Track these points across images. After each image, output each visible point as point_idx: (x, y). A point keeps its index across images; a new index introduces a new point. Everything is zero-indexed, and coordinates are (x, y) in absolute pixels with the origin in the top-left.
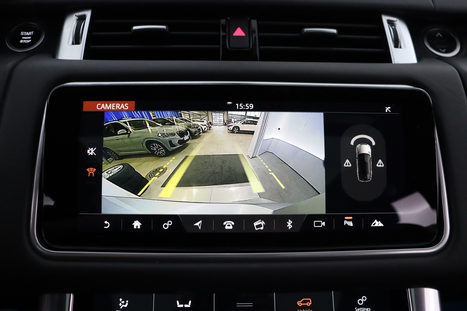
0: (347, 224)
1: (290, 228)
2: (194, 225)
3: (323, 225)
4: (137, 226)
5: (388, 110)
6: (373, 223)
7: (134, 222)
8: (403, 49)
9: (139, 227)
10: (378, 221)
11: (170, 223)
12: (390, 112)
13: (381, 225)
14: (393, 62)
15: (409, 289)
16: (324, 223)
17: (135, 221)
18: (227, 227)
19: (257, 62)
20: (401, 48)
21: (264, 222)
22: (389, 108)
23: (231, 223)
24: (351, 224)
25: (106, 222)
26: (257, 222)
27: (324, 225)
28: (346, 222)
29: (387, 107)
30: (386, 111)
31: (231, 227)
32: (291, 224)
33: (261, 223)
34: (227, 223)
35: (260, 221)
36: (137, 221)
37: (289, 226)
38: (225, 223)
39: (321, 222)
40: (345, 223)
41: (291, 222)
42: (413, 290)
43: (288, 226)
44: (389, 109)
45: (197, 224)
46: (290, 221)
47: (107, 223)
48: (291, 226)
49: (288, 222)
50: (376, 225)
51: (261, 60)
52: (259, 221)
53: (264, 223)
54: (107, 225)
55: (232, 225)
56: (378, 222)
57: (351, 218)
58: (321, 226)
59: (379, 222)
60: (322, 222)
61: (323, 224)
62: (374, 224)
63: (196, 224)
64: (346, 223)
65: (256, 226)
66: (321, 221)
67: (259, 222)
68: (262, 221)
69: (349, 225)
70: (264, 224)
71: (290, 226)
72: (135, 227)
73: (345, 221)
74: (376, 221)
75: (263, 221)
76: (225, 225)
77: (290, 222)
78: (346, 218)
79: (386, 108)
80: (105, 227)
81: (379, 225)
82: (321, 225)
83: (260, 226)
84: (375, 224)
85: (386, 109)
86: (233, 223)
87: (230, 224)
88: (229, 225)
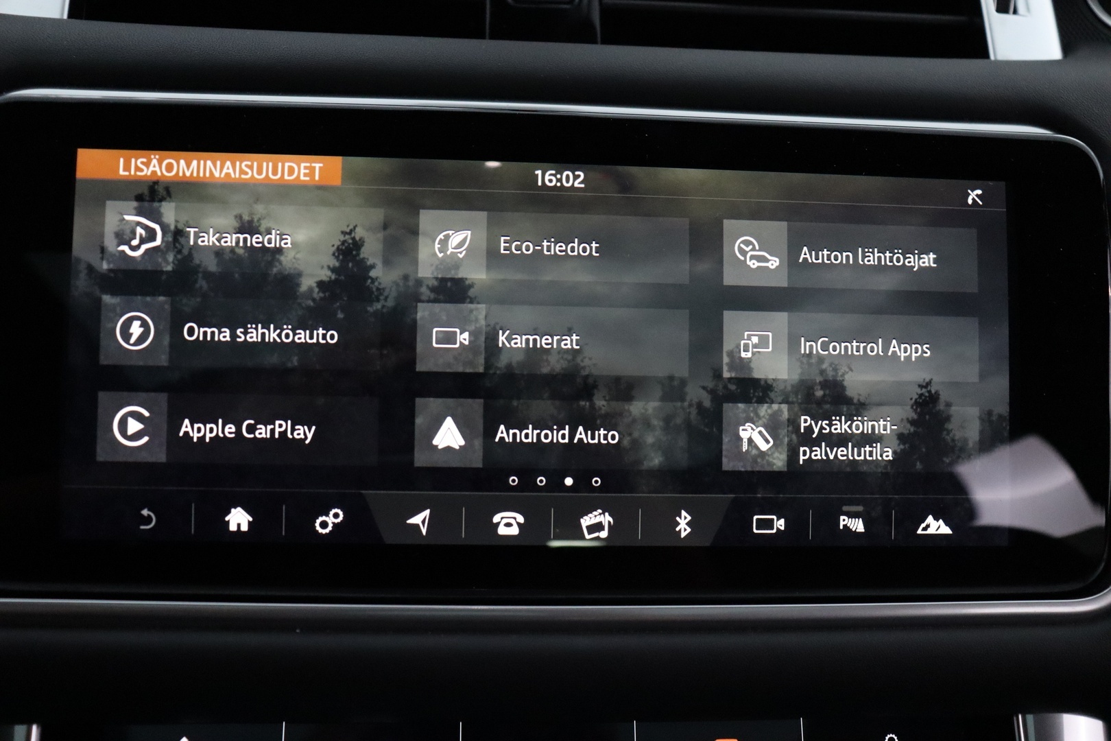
0: (848, 525)
1: (683, 534)
2: (409, 522)
3: (778, 529)
4: (239, 525)
5: (973, 199)
6: (923, 525)
7: (229, 512)
8: (1023, 16)
9: (245, 528)
10: (936, 519)
11: (336, 516)
12: (981, 203)
13: (945, 530)
14: (992, 57)
15: (1020, 716)
16: (782, 521)
17: (233, 510)
18: (502, 531)
19: (596, 45)
20: (1015, 12)
21: (609, 515)
22: (979, 192)
23: (515, 518)
24: (858, 526)
25: (145, 512)
26: (590, 515)
27: (782, 528)
28: (844, 520)
29: (972, 191)
30: (970, 201)
31: (514, 531)
32: (687, 524)
33: (600, 519)
34: (502, 518)
35: (600, 514)
36: (239, 509)
37: (680, 530)
38: (496, 519)
39: (773, 519)
40: (842, 523)
41: (689, 518)
42: (1030, 718)
43: (677, 529)
44: (977, 195)
45: (417, 520)
46: (684, 513)
47: (149, 515)
48: (689, 530)
49: (678, 518)
50: (931, 531)
51: (606, 41)
52: (595, 513)
53: (611, 520)
54: (148, 520)
55: (518, 524)
56: (938, 521)
57: (860, 508)
58: (774, 531)
59: (941, 521)
60: (778, 520)
61: (780, 524)
62: (925, 529)
63: (411, 521)
64: (845, 523)
65: (587, 527)
66: (775, 517)
67: (596, 516)
68: (603, 513)
69: (854, 530)
70: (609, 522)
71: (685, 530)
72: (233, 528)
73: (842, 518)
74: (930, 519)
75: (607, 514)
76: (498, 524)
77: (685, 518)
78: (845, 508)
79: (969, 191)
80: (142, 527)
81: (939, 532)
82: (773, 529)
83: (598, 527)
84: (928, 526)
85: (970, 194)
86: (521, 519)
87: (512, 521)
88: (508, 525)
